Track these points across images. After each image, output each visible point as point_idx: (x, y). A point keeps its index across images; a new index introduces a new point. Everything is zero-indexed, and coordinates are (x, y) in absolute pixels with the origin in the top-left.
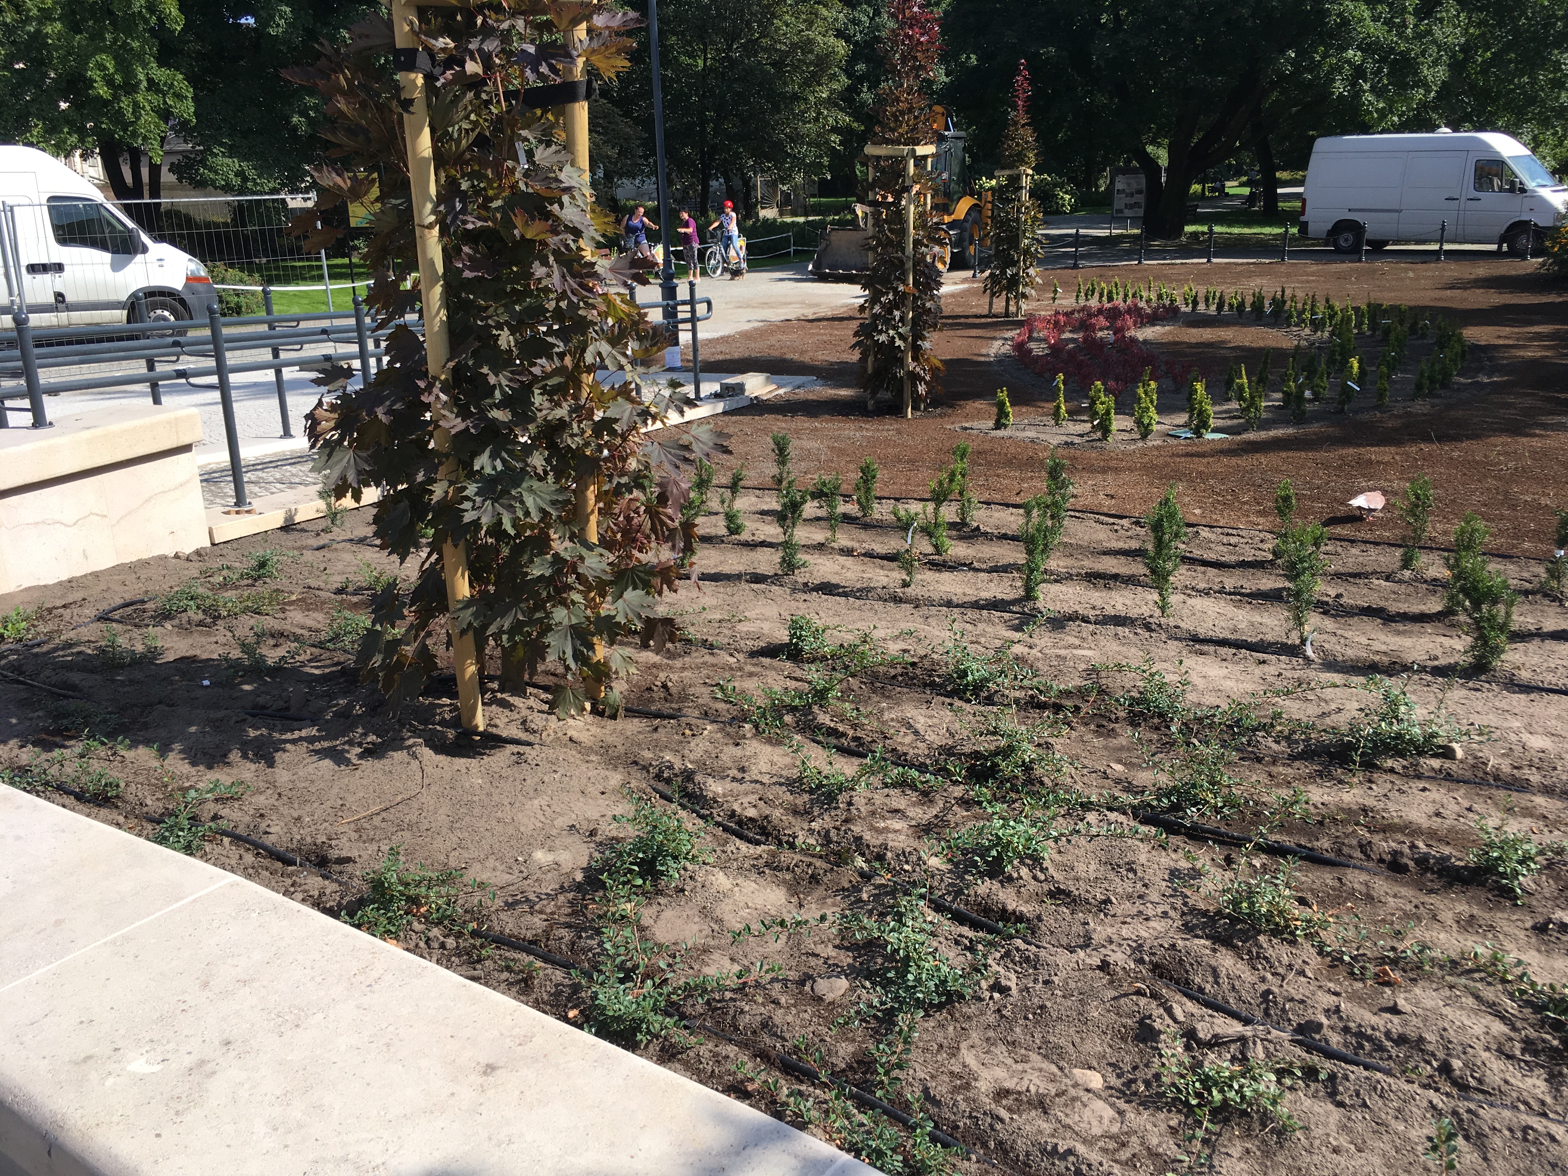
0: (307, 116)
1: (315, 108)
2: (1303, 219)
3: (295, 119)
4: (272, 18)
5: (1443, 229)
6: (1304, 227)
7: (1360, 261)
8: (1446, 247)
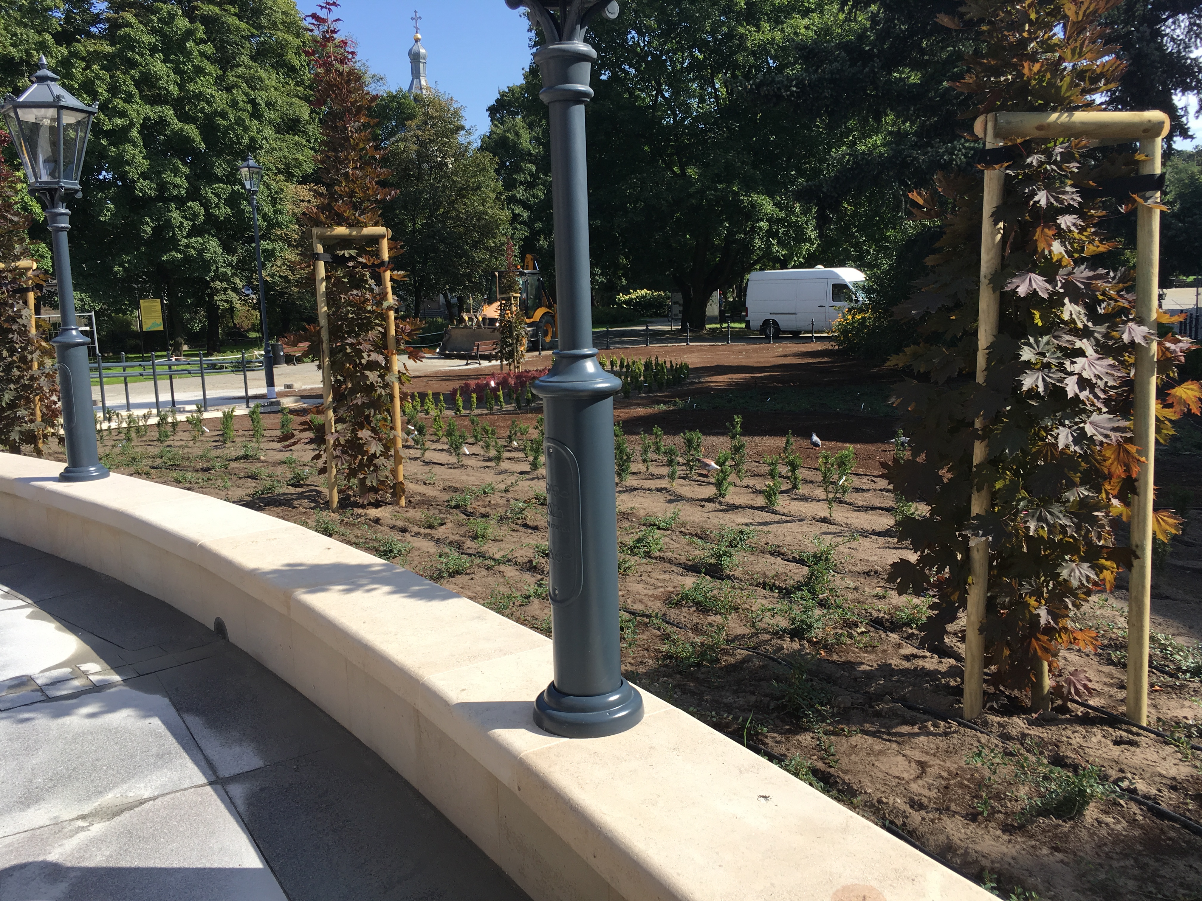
0: (124, 267)
1: (129, 262)
2: (747, 319)
3: (116, 269)
4: (102, 211)
5: (813, 324)
6: (748, 323)
7: (770, 343)
8: (815, 335)
